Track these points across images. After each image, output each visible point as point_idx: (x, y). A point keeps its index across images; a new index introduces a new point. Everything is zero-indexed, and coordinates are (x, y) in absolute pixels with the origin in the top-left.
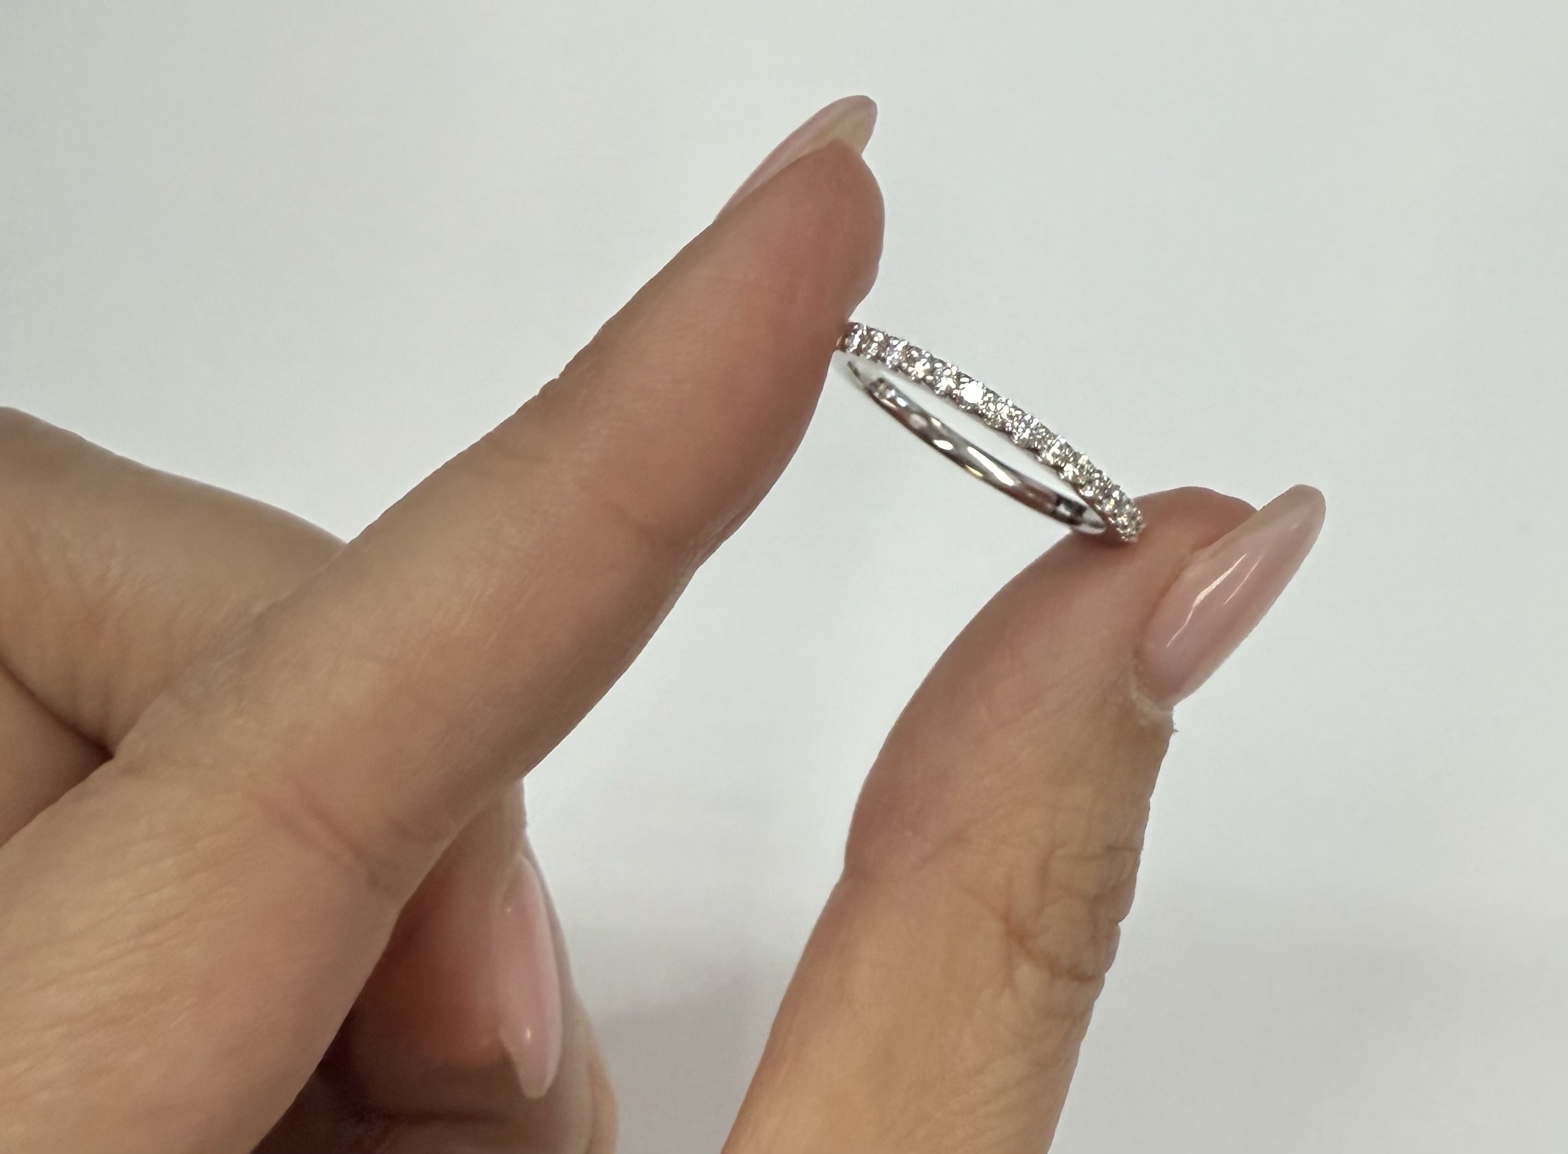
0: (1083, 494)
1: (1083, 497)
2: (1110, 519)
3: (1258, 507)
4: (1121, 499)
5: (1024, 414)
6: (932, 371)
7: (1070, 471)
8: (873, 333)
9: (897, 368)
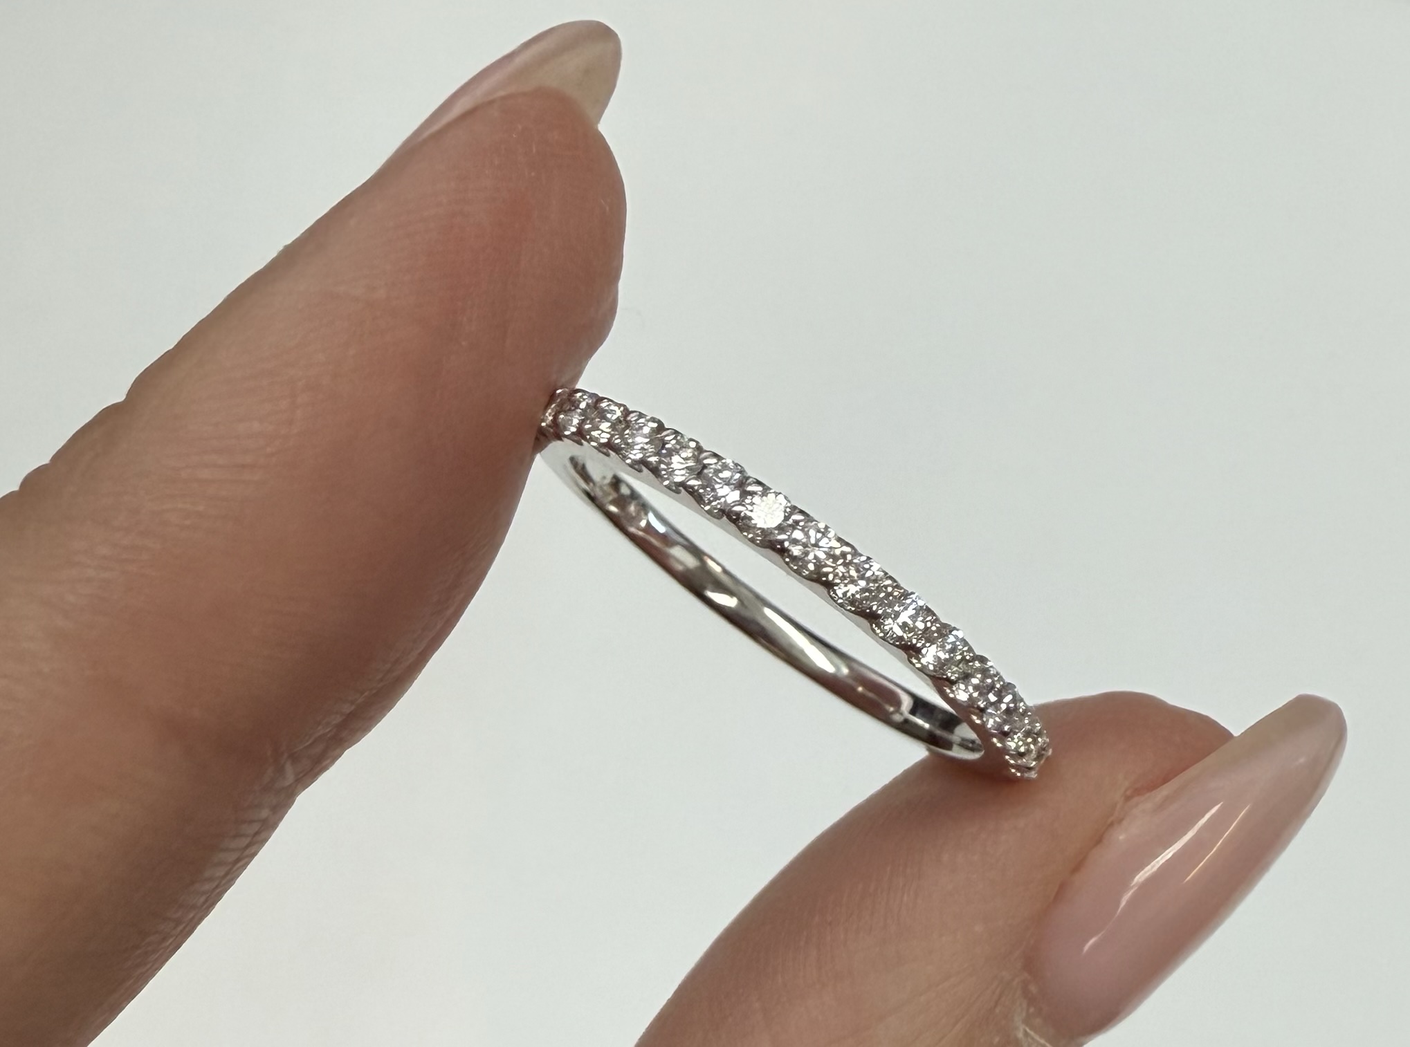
0: (951, 696)
1: (952, 701)
2: (995, 740)
3: (1236, 732)
4: (1016, 708)
5: (856, 553)
6: (699, 471)
7: (931, 655)
8: (604, 405)
9: (641, 465)
